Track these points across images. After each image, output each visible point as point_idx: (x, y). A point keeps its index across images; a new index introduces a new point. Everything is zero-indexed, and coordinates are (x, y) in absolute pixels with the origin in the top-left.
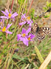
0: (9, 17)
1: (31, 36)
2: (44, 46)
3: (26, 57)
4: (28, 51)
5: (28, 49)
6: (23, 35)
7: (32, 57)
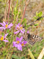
0: (6, 27)
1: (24, 42)
2: (38, 46)
3: (23, 56)
4: (25, 51)
5: (25, 49)
6: (17, 42)
7: (28, 56)
